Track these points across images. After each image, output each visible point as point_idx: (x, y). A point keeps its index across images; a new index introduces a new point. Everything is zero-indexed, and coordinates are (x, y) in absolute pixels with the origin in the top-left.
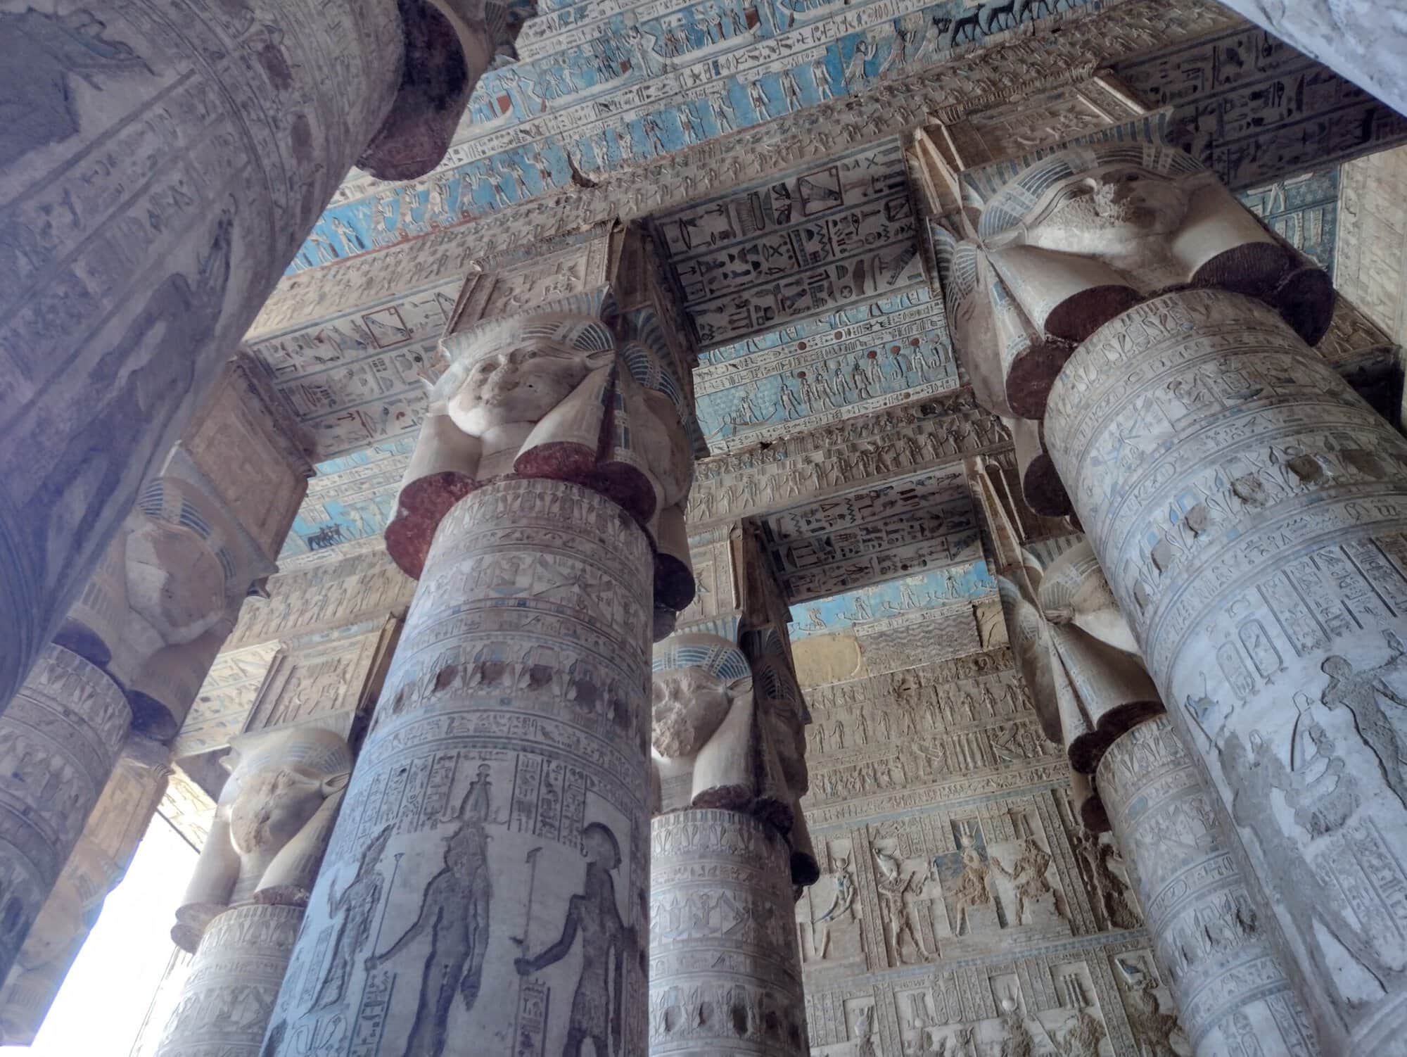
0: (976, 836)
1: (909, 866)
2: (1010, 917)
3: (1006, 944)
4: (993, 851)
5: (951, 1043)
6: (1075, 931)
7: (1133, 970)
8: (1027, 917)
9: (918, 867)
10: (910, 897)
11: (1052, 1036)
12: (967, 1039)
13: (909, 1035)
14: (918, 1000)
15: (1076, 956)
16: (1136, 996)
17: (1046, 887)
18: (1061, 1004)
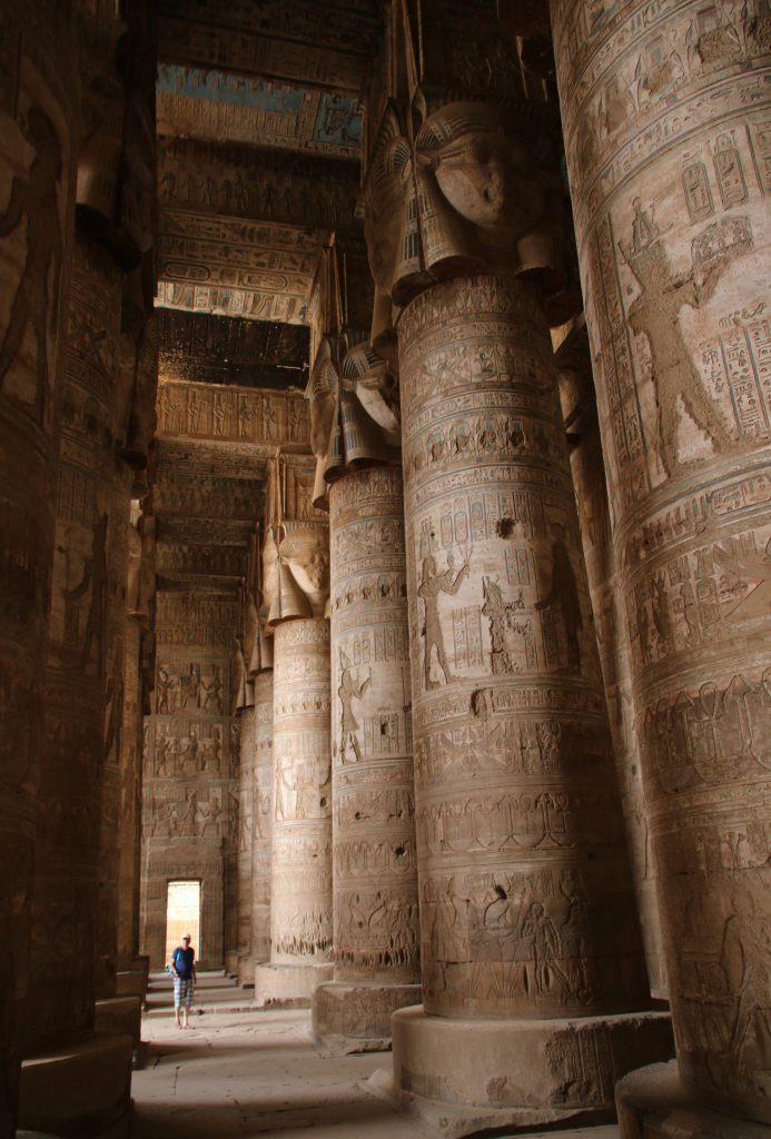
0: (198, 671)
1: (172, 677)
2: (202, 704)
3: (199, 713)
4: (203, 679)
5: (171, 743)
6: (222, 714)
7: (236, 730)
8: (208, 706)
9: (174, 678)
10: (169, 690)
11: (204, 746)
12: (177, 742)
13: (158, 738)
14: (164, 727)
15: (219, 722)
16: (234, 739)
17: (217, 696)
18: (210, 737)
